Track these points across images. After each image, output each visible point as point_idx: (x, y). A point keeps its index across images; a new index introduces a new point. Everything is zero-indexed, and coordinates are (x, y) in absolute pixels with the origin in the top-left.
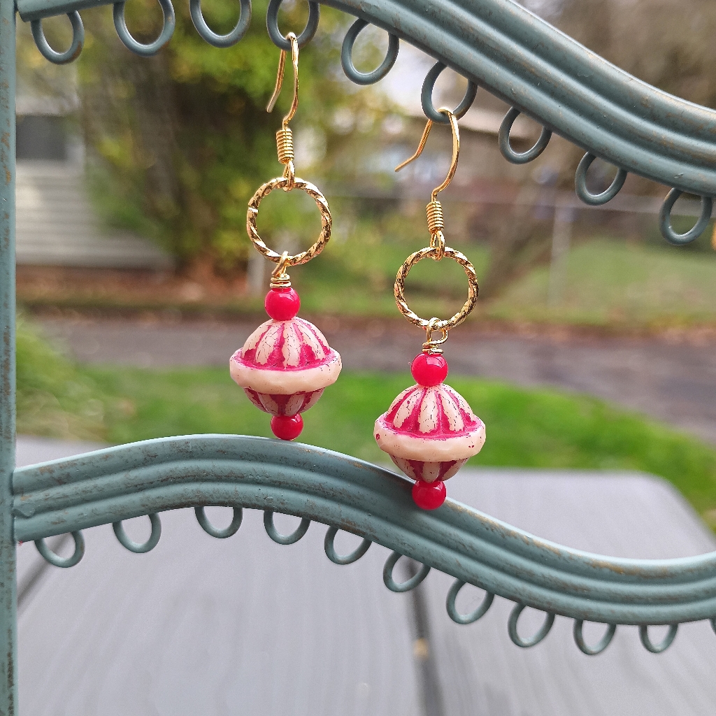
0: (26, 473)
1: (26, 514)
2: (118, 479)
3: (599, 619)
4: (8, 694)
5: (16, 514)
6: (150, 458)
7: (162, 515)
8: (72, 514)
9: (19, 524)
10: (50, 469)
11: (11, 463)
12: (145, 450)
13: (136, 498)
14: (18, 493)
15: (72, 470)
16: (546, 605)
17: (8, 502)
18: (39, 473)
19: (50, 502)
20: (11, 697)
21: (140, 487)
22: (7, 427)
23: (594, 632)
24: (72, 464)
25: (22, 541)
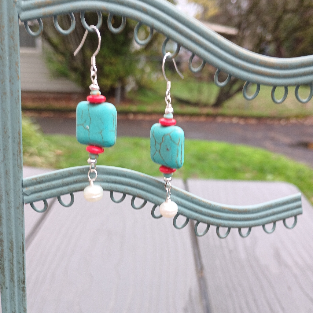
0: (28, 180)
1: (28, 194)
2: (59, 182)
3: (224, 226)
4: (22, 256)
5: (24, 194)
6: (70, 174)
7: (75, 194)
8: (43, 194)
9: (25, 198)
10: (36, 179)
11: (22, 176)
12: (69, 171)
13: (66, 188)
14: (24, 187)
15: (44, 179)
16: (206, 222)
17: (21, 190)
18: (32, 180)
19: (36, 190)
20: (23, 258)
21: (67, 184)
22: (20, 164)
23: (223, 231)
24: (44, 177)
25: (27, 203)
